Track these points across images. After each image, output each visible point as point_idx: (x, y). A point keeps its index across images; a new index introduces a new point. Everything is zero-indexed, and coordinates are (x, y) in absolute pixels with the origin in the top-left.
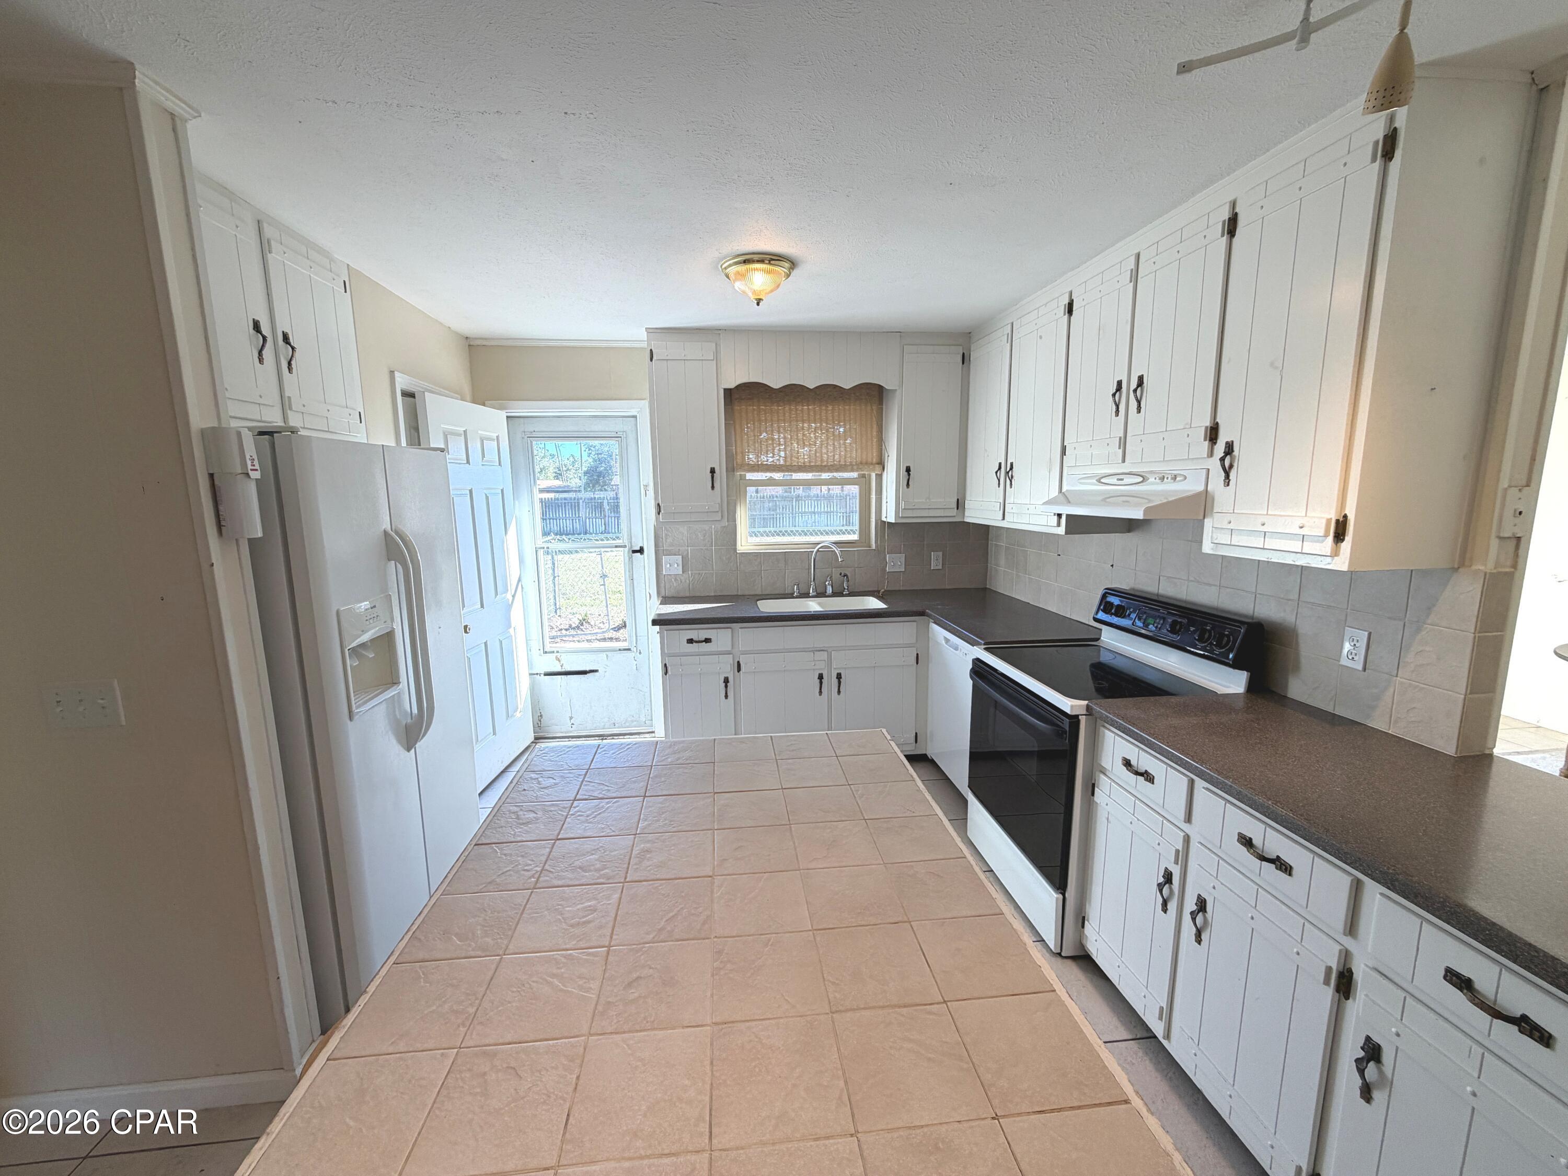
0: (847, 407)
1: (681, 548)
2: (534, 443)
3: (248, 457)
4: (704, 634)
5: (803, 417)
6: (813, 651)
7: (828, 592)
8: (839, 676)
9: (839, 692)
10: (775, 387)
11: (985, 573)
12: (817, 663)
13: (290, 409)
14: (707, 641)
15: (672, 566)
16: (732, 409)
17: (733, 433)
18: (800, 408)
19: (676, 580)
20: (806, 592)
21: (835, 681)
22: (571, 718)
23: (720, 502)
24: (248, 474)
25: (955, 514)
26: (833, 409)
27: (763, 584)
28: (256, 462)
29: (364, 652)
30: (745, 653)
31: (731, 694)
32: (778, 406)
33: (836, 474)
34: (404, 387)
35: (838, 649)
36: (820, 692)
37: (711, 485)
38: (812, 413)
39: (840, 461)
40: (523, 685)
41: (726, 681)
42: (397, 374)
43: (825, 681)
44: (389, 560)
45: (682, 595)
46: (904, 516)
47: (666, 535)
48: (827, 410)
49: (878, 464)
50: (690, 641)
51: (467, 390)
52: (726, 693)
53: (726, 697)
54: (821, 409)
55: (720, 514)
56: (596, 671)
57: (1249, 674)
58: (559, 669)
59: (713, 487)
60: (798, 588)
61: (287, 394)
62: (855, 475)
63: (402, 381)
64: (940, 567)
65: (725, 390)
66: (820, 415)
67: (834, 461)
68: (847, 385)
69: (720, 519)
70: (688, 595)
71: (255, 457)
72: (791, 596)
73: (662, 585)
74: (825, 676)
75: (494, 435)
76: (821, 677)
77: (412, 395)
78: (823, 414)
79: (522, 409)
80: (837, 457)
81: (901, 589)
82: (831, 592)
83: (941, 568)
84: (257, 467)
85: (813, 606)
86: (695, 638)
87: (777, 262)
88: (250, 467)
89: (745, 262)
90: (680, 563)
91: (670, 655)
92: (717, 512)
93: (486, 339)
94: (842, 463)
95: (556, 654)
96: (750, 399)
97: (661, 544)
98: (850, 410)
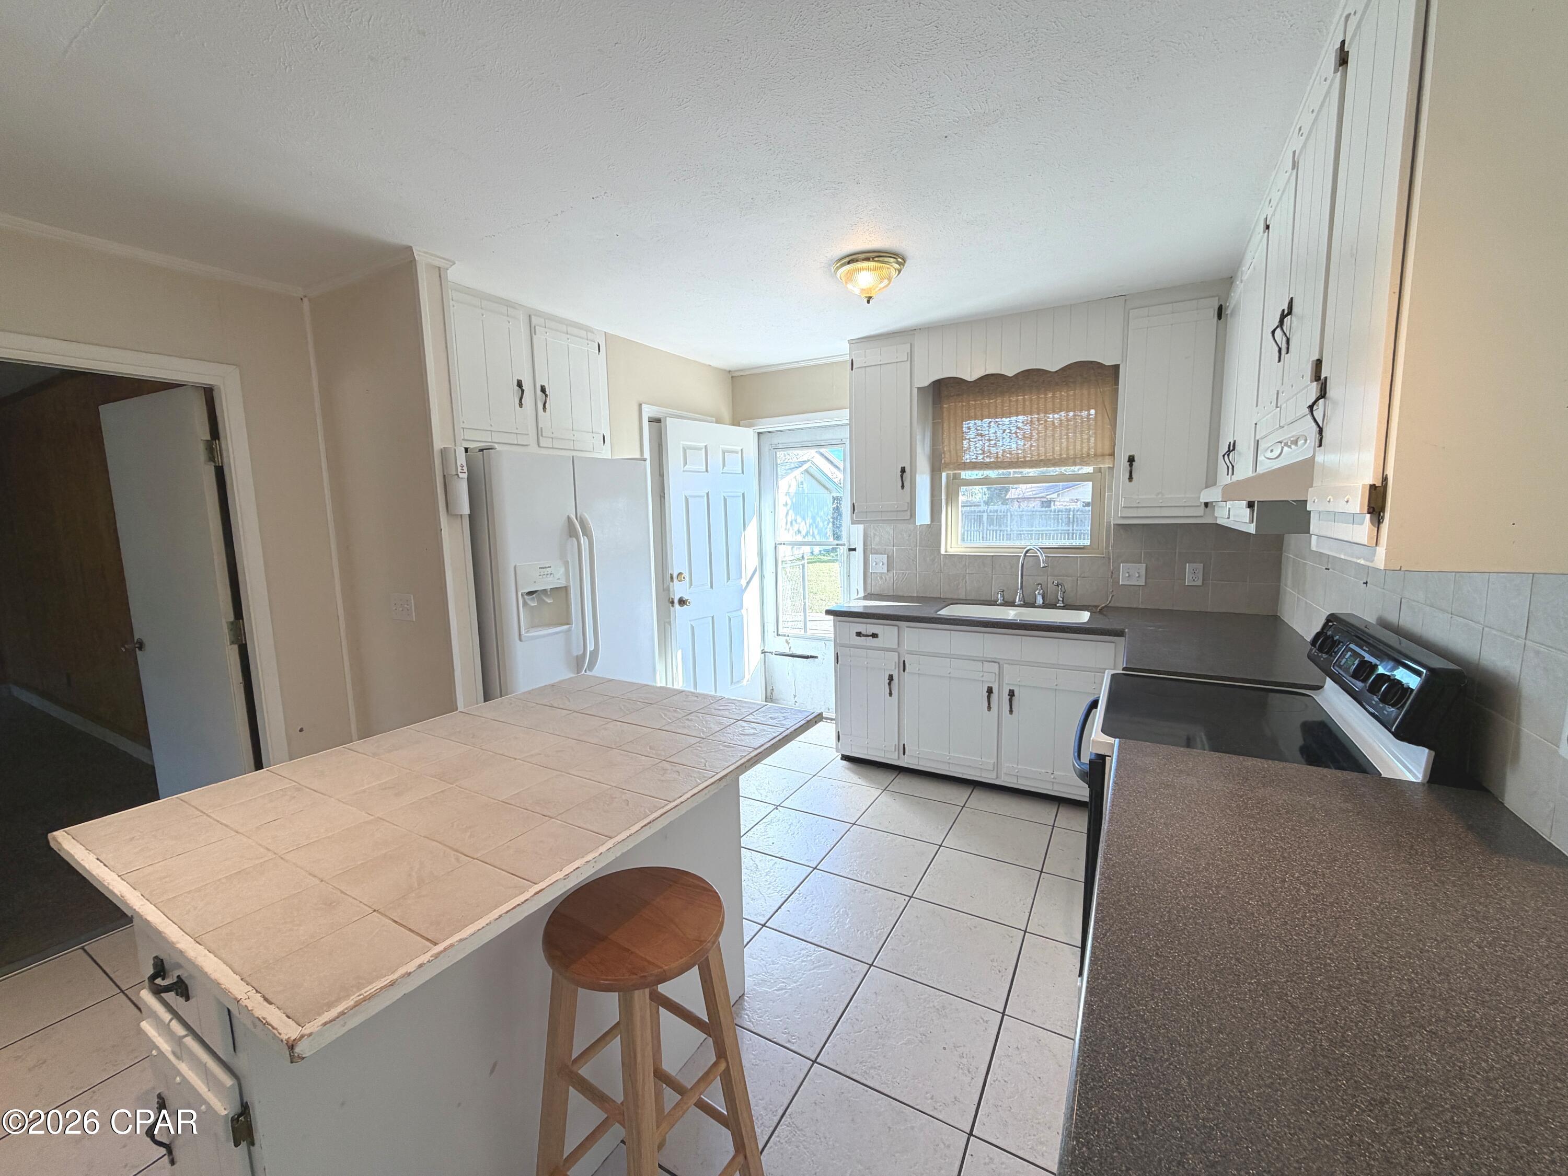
0: (1071, 393)
1: (887, 548)
2: (778, 453)
3: (459, 464)
4: (872, 629)
5: (1017, 408)
6: (982, 661)
7: (1038, 602)
8: (1012, 694)
9: (1011, 711)
10: (969, 380)
11: (1275, 596)
12: (985, 674)
13: (542, 435)
14: (875, 636)
15: (879, 564)
16: (942, 408)
17: (941, 430)
18: (1013, 399)
19: (881, 578)
20: (1011, 600)
21: (1006, 697)
22: (795, 696)
23: (909, 501)
24: (458, 475)
25: (1202, 514)
26: (1053, 396)
27: (968, 588)
28: (465, 468)
29: (545, 598)
30: (911, 653)
31: (895, 692)
32: (989, 399)
33: (1063, 469)
34: (651, 415)
35: (1012, 662)
36: (989, 708)
37: (901, 485)
38: (1028, 403)
39: (1061, 455)
40: (752, 659)
41: (891, 678)
42: (644, 406)
43: (995, 696)
44: (571, 536)
45: (886, 593)
46: (1124, 515)
47: (875, 535)
48: (1046, 398)
49: (1109, 455)
50: (859, 634)
51: (726, 413)
52: (890, 691)
53: (891, 694)
54: (1038, 399)
55: (909, 513)
56: (816, 657)
57: (1433, 753)
58: (787, 651)
59: (903, 487)
60: (1003, 596)
61: (540, 426)
62: (1089, 469)
63: (649, 411)
64: (1199, 583)
65: (919, 389)
66: (1038, 404)
67: (1054, 454)
68: (1053, 366)
69: (909, 518)
70: (891, 593)
71: (465, 464)
72: (993, 603)
73: (869, 581)
74: (995, 690)
75: (739, 449)
76: (990, 691)
77: (658, 421)
78: (1042, 401)
79: (766, 425)
80: (1057, 448)
81: (1140, 607)
82: (1041, 602)
83: (1201, 584)
84: (465, 470)
85: (1011, 614)
86: (864, 632)
87: (881, 259)
88: (459, 470)
89: (849, 263)
90: (885, 561)
91: (843, 646)
92: (907, 511)
93: (741, 370)
94: (1064, 456)
95: (786, 638)
96: (958, 395)
97: (869, 543)
98: (1074, 395)
